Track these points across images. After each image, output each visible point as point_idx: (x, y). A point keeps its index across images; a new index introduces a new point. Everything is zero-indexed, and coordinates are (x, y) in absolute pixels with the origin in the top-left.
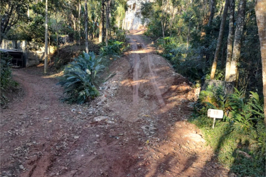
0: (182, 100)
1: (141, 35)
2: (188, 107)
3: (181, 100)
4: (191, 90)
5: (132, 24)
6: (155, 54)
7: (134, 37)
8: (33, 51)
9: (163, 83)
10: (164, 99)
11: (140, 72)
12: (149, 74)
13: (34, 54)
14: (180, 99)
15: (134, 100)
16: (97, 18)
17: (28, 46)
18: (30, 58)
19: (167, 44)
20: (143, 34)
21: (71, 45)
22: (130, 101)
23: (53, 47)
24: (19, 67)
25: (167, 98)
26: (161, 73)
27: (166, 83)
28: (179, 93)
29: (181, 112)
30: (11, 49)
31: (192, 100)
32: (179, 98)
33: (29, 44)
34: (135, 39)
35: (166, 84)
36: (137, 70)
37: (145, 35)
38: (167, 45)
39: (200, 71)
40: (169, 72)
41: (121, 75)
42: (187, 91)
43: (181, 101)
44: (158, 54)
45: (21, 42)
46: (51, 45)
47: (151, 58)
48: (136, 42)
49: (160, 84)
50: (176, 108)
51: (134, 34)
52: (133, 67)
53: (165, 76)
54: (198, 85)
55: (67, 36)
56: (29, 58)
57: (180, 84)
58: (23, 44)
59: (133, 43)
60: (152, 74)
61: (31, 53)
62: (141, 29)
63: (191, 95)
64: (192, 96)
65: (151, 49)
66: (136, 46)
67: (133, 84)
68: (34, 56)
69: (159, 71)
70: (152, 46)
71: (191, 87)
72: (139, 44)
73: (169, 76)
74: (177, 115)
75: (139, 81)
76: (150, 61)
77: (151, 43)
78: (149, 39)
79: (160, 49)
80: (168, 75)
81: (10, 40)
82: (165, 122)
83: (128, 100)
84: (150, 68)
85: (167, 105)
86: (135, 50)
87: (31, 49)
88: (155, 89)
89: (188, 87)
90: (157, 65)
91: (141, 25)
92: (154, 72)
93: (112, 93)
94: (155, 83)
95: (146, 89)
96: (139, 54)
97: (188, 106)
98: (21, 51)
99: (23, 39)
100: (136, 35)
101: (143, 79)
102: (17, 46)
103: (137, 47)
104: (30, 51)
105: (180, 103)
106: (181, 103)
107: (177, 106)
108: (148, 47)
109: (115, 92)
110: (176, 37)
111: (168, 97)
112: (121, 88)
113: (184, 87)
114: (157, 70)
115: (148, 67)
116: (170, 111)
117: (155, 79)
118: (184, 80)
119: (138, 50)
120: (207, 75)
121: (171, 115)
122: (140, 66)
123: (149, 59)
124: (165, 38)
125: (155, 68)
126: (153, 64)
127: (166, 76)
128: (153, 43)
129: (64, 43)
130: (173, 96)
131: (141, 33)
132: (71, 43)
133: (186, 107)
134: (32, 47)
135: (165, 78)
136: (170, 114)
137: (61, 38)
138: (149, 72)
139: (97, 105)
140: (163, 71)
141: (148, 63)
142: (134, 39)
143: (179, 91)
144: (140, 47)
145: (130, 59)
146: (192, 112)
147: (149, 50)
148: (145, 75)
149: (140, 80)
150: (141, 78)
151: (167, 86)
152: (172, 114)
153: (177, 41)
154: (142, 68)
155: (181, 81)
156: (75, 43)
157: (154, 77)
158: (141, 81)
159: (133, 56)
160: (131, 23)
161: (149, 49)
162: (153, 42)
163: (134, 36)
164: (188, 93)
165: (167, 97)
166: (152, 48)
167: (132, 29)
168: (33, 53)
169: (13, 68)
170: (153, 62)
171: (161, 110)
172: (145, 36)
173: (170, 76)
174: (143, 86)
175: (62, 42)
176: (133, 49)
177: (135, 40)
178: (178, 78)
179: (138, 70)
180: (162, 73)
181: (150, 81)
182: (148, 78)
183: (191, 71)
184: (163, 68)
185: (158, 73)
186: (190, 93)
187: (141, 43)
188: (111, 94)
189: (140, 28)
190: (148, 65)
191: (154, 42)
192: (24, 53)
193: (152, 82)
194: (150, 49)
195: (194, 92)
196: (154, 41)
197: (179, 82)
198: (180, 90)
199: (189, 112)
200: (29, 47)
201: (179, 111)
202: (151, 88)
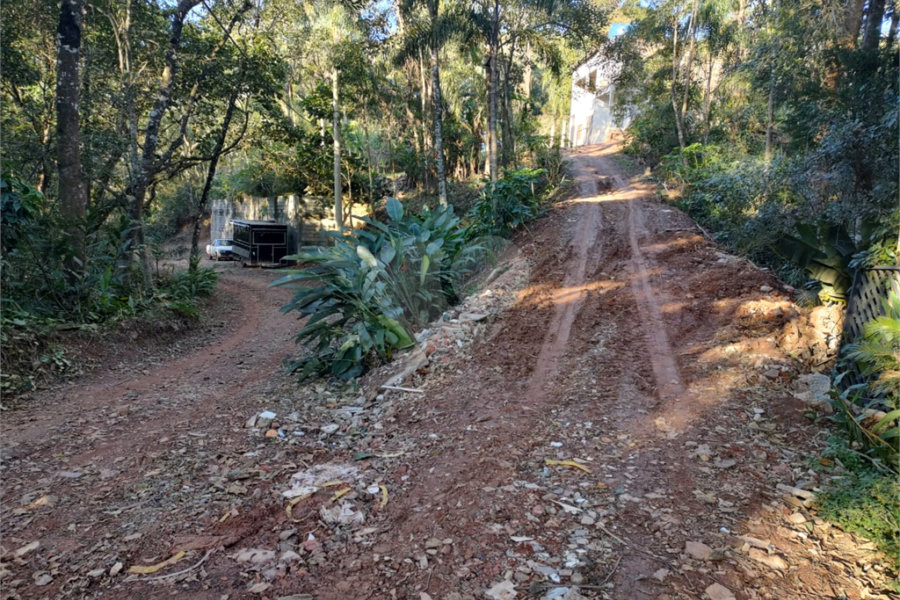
0: (765, 362)
1: (613, 154)
2: (801, 404)
3: (759, 364)
4: (797, 315)
5: (590, 130)
6: (656, 202)
7: (589, 162)
8: (315, 221)
9: (677, 291)
10: (679, 361)
11: (597, 256)
12: (627, 262)
13: (318, 229)
14: (753, 356)
15: (541, 366)
16: (479, 116)
17: (300, 207)
18: (308, 239)
19: (694, 167)
20: (618, 152)
21: (409, 197)
22: (524, 369)
23: (365, 205)
24: (276, 264)
25: (695, 355)
26: (671, 259)
27: (692, 291)
28: (745, 328)
29: (768, 434)
30: (267, 219)
31: (807, 355)
32: (750, 350)
33: (302, 203)
34: (593, 167)
35: (689, 295)
36: (584, 252)
37: (626, 153)
38: (695, 171)
39: (837, 233)
40: (701, 252)
41: (524, 268)
42: (780, 321)
43: (762, 371)
44: (664, 200)
45: (286, 198)
46: (357, 201)
47: (640, 212)
48: (596, 173)
49: (665, 296)
50: (736, 406)
51: (591, 155)
52: (572, 243)
53: (688, 268)
54: (828, 293)
55: (404, 174)
56: (303, 239)
57: (749, 292)
58: (290, 205)
59: (585, 177)
60: (641, 261)
61: (308, 226)
62: (613, 141)
63: (800, 335)
64: (804, 338)
65: (644, 189)
66: (593, 182)
67: (559, 298)
68: (318, 233)
69: (665, 251)
70: (647, 180)
71: (793, 305)
72: (604, 177)
73: (702, 266)
74: (747, 453)
75: (584, 288)
76: (635, 222)
77: (643, 173)
78: (637, 164)
79: (670, 188)
80: (700, 263)
81: (264, 196)
82: (668, 520)
83: (513, 367)
84: (634, 243)
85: (693, 389)
86: (591, 193)
87: (307, 215)
88: (643, 318)
89: (783, 304)
90: (661, 233)
91: (614, 129)
92: (645, 255)
93: (462, 335)
94: (649, 291)
95: (607, 318)
96: (601, 204)
97: (802, 396)
98: (287, 223)
99: (290, 191)
100: (599, 157)
101: (601, 279)
102: (278, 211)
103: (595, 188)
104: (307, 222)
105: (755, 379)
106: (761, 377)
107: (741, 397)
108: (632, 185)
109: (475, 331)
110: (724, 146)
111: (696, 349)
112: (509, 315)
113: (766, 305)
114: (660, 247)
115: (628, 240)
116: (705, 423)
117: (645, 281)
118: (765, 278)
119: (599, 194)
120: (878, 246)
121: (711, 459)
122: (599, 237)
123: (631, 215)
124: (687, 149)
125: (652, 243)
126: (647, 232)
127: (693, 266)
128: (648, 173)
129: (391, 194)
130: (724, 342)
131: (614, 149)
132: (411, 193)
133: (790, 400)
134: (311, 209)
135: (687, 273)
136: (704, 451)
137: (387, 181)
138: (628, 254)
139: (381, 392)
140: (681, 250)
141: (628, 229)
142: (588, 166)
143: (746, 323)
144: (605, 187)
145: (569, 220)
146: (826, 432)
147: (635, 191)
148: (613, 265)
149: (591, 282)
150: (596, 276)
151: (695, 303)
152: (714, 448)
153: (730, 156)
154: (606, 245)
155: (750, 283)
156: (421, 190)
157: (645, 273)
158: (592, 287)
159: (579, 211)
160: (587, 129)
161: (634, 188)
162: (649, 169)
163: (593, 158)
164: (787, 326)
165: (692, 347)
166: (644, 186)
167: (589, 144)
168: (315, 226)
169: (263, 267)
170: (647, 226)
171: (660, 421)
172: (626, 156)
173: (708, 265)
174: (595, 305)
175: (388, 192)
176: (585, 191)
177: (592, 170)
178: (739, 270)
179: (591, 251)
180: (677, 258)
181: (629, 286)
182: (623, 275)
183: (792, 238)
184: (682, 241)
185: (663, 258)
186: (793, 327)
187: (611, 175)
188: (454, 342)
189: (612, 138)
190: (628, 234)
191: (651, 171)
192: (292, 228)
193: (635, 291)
194: (638, 189)
195: (812, 321)
196: (652, 168)
197: (742, 287)
198: (749, 317)
199: (811, 434)
200: (304, 211)
201: (752, 425)
202: (628, 313)
